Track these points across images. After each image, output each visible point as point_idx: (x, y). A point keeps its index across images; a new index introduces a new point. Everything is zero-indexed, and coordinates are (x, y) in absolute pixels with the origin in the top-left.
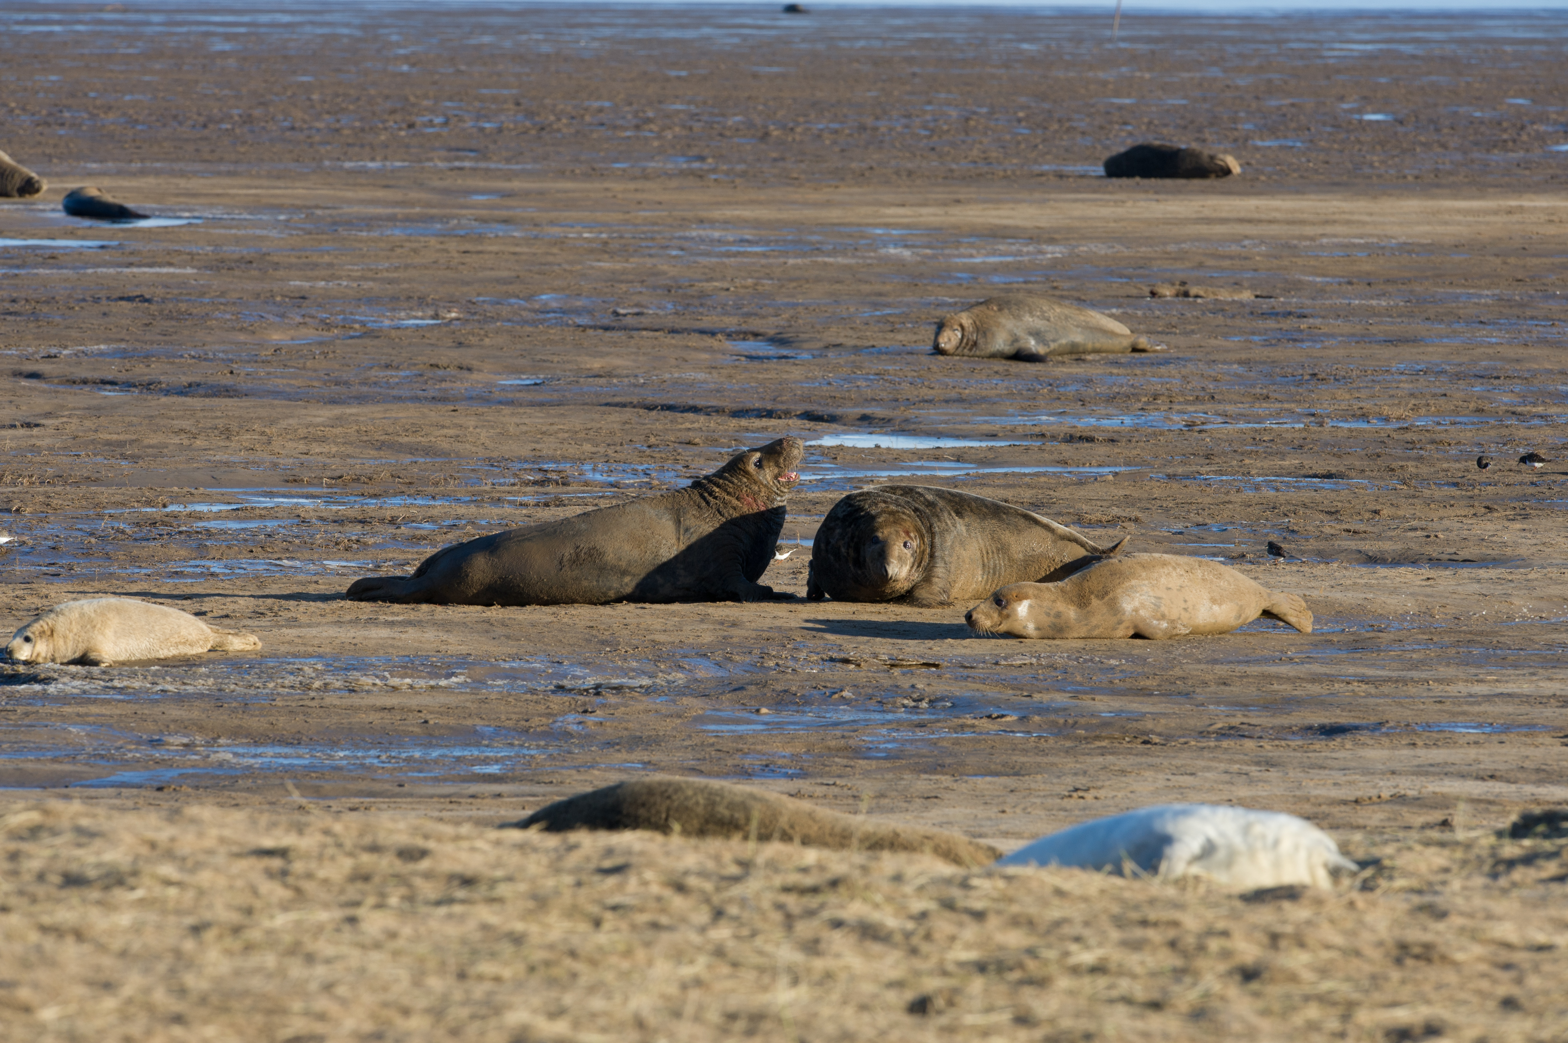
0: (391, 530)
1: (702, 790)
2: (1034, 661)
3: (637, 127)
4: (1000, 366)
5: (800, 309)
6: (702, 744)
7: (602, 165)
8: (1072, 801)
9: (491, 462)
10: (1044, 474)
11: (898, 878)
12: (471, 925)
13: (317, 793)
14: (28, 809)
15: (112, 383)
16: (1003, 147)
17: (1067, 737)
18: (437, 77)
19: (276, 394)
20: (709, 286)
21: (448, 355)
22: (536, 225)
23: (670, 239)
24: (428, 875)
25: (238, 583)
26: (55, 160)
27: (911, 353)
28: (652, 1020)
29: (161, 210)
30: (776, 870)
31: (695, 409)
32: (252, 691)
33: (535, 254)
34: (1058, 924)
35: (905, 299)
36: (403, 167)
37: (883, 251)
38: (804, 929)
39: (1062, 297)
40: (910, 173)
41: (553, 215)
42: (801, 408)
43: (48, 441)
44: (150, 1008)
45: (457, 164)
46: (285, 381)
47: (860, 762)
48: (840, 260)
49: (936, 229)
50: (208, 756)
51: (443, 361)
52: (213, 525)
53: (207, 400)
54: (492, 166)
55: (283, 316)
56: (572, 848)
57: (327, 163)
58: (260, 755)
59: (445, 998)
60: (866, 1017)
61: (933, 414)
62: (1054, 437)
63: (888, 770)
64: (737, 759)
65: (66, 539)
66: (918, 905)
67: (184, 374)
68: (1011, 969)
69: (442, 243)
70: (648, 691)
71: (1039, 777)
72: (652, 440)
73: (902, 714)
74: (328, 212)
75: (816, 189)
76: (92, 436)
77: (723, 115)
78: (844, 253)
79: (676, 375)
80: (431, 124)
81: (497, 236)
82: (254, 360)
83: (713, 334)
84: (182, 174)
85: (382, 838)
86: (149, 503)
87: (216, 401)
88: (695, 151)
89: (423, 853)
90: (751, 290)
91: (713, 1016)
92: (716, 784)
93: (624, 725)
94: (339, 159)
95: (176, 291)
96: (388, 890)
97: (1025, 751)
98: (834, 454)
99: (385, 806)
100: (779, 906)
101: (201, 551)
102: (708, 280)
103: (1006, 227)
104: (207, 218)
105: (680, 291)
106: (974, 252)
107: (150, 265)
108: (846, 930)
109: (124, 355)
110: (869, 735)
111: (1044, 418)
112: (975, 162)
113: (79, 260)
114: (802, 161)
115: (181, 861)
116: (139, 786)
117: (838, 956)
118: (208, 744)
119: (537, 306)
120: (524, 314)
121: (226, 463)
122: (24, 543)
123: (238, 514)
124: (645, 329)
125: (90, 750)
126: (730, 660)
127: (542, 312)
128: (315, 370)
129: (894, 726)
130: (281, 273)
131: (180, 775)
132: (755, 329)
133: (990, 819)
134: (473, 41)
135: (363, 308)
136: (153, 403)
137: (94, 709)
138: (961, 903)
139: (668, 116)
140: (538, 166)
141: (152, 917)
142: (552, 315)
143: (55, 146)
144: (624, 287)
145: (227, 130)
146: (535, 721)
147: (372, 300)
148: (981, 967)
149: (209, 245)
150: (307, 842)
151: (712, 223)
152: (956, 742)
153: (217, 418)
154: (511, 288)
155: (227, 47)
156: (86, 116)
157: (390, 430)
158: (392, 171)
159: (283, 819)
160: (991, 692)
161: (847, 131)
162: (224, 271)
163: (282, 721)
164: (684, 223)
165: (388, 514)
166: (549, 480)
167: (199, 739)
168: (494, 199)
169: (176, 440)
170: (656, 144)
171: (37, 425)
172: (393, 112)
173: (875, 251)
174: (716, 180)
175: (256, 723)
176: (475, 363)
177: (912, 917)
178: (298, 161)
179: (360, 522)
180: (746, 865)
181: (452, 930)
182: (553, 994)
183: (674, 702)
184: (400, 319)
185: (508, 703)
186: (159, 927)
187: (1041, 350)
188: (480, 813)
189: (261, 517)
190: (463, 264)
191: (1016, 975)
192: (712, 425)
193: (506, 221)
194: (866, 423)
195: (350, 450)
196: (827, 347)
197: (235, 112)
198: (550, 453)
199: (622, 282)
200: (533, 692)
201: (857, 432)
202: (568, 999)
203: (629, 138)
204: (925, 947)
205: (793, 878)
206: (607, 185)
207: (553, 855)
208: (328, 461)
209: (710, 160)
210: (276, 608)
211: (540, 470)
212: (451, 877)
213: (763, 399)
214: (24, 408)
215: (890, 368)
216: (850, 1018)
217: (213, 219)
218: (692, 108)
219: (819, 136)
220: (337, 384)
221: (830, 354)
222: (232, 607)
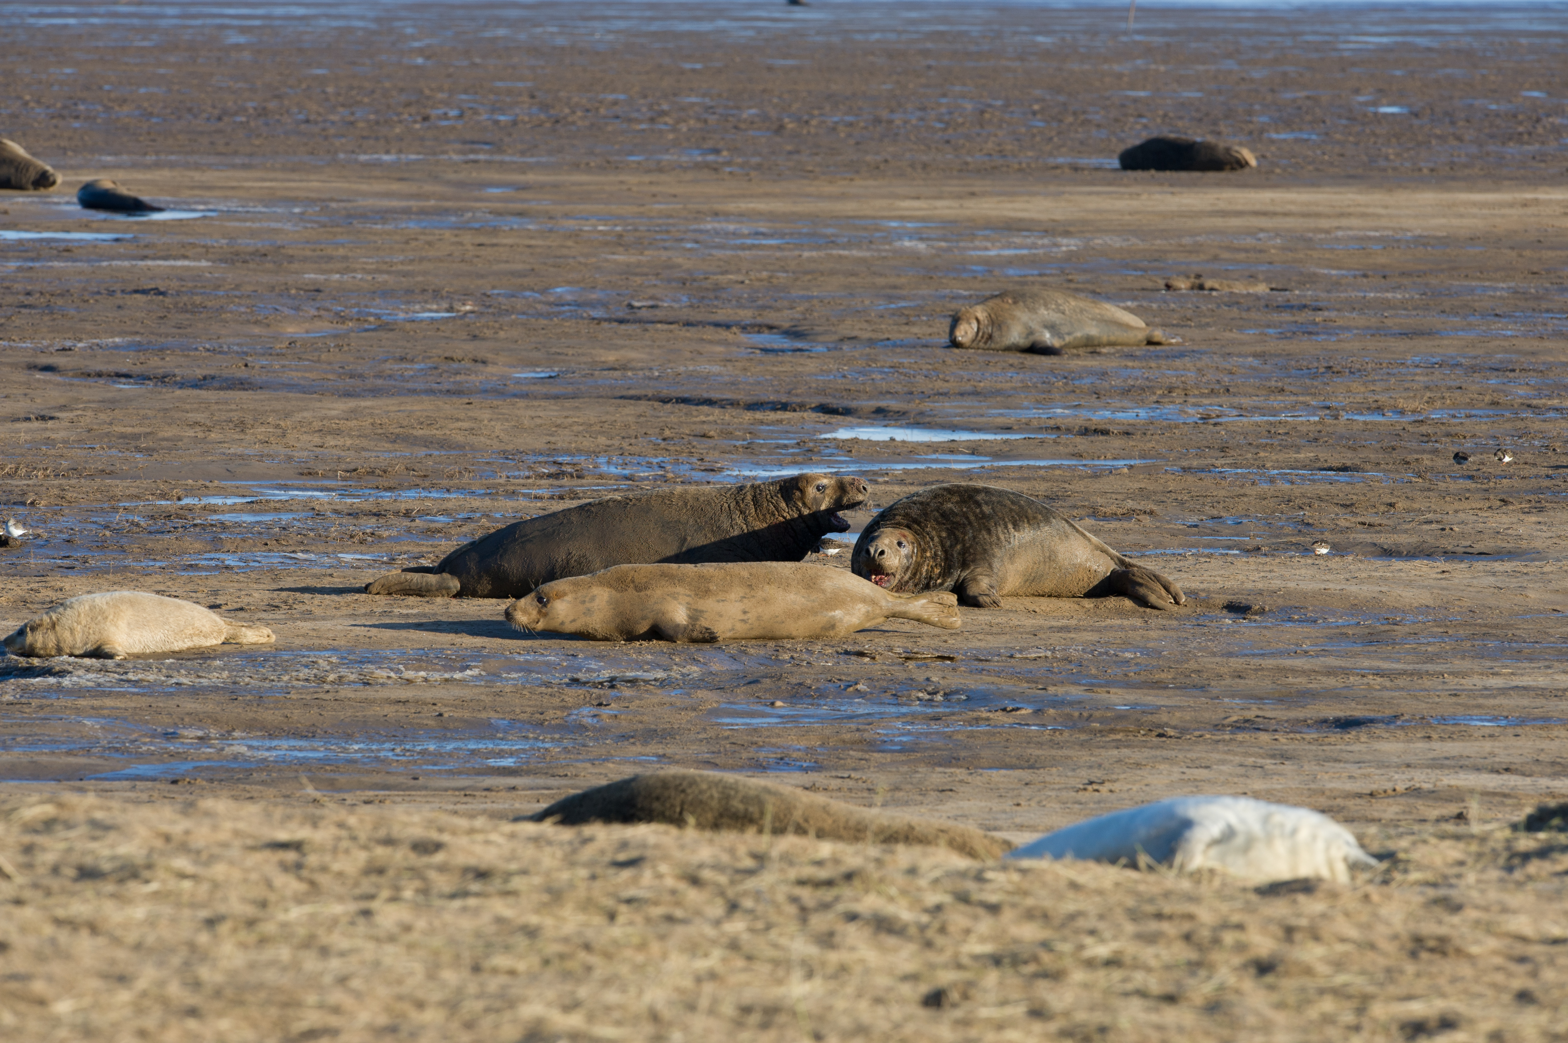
0: (406, 523)
1: (717, 783)
2: (1049, 654)
3: (652, 120)
4: (1015, 359)
5: (815, 302)
6: (717, 737)
7: (616, 158)
8: (1087, 794)
9: (506, 455)
10: (1059, 467)
11: (912, 871)
12: (486, 918)
13: (332, 786)
14: (42, 802)
15: (127, 376)
16: (1018, 140)
17: (1082, 730)
18: (451, 70)
19: (290, 387)
20: (723, 279)
21: (463, 348)
22: (551, 218)
23: (685, 232)
24: (442, 868)
25: (253, 576)
26: (70, 153)
27: (926, 346)
28: (667, 1013)
29: (175, 203)
30: (791, 864)
31: (709, 402)
32: (267, 684)
33: (549, 247)
34: (1072, 917)
35: (921, 292)
37: (898, 244)
38: (819, 922)
39: (1077, 290)
40: (925, 166)
41: (568, 208)
42: (815, 401)
43: (62, 435)
44: (165, 1002)
45: (472, 157)
46: (299, 374)
47: (875, 755)
48: (855, 253)
49: (951, 222)
50: (222, 749)
51: (458, 354)
52: (227, 518)
53: (222, 393)
54: (507, 158)
55: (297, 309)
56: (587, 841)
57: (342, 156)
59: (460, 991)
60: (881, 1011)
61: (948, 407)
62: (1069, 430)
63: (903, 763)
64: (752, 753)
66: (932, 898)
67: (199, 366)
68: (1026, 962)
69: (456, 236)
70: (663, 684)
71: (1054, 770)
72: (667, 433)
73: (916, 707)
74: (342, 204)
75: (831, 182)
76: (106, 429)
77: (738, 108)
78: (859, 246)
79: (691, 368)
81: (512, 229)
82: (269, 353)
83: (728, 326)
84: (197, 167)
85: (396, 831)
86: (163, 496)
87: (230, 394)
88: (710, 144)
89: (438, 846)
90: (765, 283)
91: (728, 1009)
92: (730, 777)
93: (639, 718)
94: (353, 152)
95: (190, 284)
96: (403, 883)
97: (1040, 744)
98: (849, 447)
99: (399, 799)
100: (794, 900)
101: (216, 544)
102: (722, 273)
103: (1021, 220)
104: (222, 211)
105: (695, 284)
106: (989, 245)
107: (165, 258)
108: (860, 923)
109: (139, 348)
110: (884, 728)
111: (1059, 411)
112: (990, 155)
113: (93, 253)
114: (817, 154)
115: (195, 854)
116: (154, 779)
117: (852, 949)
118: (223, 737)
119: (552, 299)
120: (539, 306)
121: (241, 456)
122: (39, 535)
123: (253, 507)
124: (660, 322)
125: (104, 743)
127: (557, 305)
128: (330, 363)
129: (909, 719)
130: (295, 266)
131: (195, 768)
132: (770, 322)
133: (1004, 812)
134: (488, 34)
135: (378, 301)
136: (168, 396)
137: (109, 702)
138: (976, 896)
139: (682, 109)
140: (552, 159)
141: (167, 910)
142: (566, 308)
143: (70, 139)
144: (639, 280)
145: (242, 123)
146: (550, 714)
147: (386, 293)
148: (996, 961)
149: (224, 238)
150: (322, 835)
151: (727, 216)
152: (971, 735)
153: (231, 410)
154: (525, 281)
155: (242, 39)
156: (100, 108)
157: (405, 423)
158: (407, 164)
159: (298, 812)
160: (1006, 685)
161: (862, 124)
162: (238, 265)
163: (297, 714)
164: (699, 215)
165: (403, 507)
166: (563, 473)
167: (213, 732)
168: (509, 192)
169: (191, 433)
170: (671, 136)
171: (51, 418)
172: (408, 105)
173: (890, 243)
174: (731, 173)
175: (270, 716)
176: (490, 356)
177: (926, 911)
178: (312, 153)
179: (375, 515)
180: (761, 858)
181: (467, 923)
182: (568, 987)
183: (689, 694)
185: (523, 696)
186: (174, 921)
187: (1056, 343)
188: (495, 806)
189: (276, 509)
190: (478, 256)
191: (1031, 968)
192: (727, 417)
193: (521, 214)
194: (880, 416)
195: (365, 443)
196: (842, 340)
197: (250, 105)
198: (565, 445)
199: (636, 274)
200: (548, 685)
201: (872, 425)
202: (583, 992)
203: (643, 130)
204: (940, 940)
205: (809, 871)
206: (622, 178)
207: (567, 848)
208: (343, 454)
209: (725, 153)
210: (291, 601)
211: (555, 462)
212: (466, 870)
213: (778, 392)
214: (38, 401)
215: (906, 361)
216: (865, 1011)
217: (228, 211)
218: (707, 100)
219: (834, 129)
220: (352, 376)
221: (845, 347)
222: (246, 600)
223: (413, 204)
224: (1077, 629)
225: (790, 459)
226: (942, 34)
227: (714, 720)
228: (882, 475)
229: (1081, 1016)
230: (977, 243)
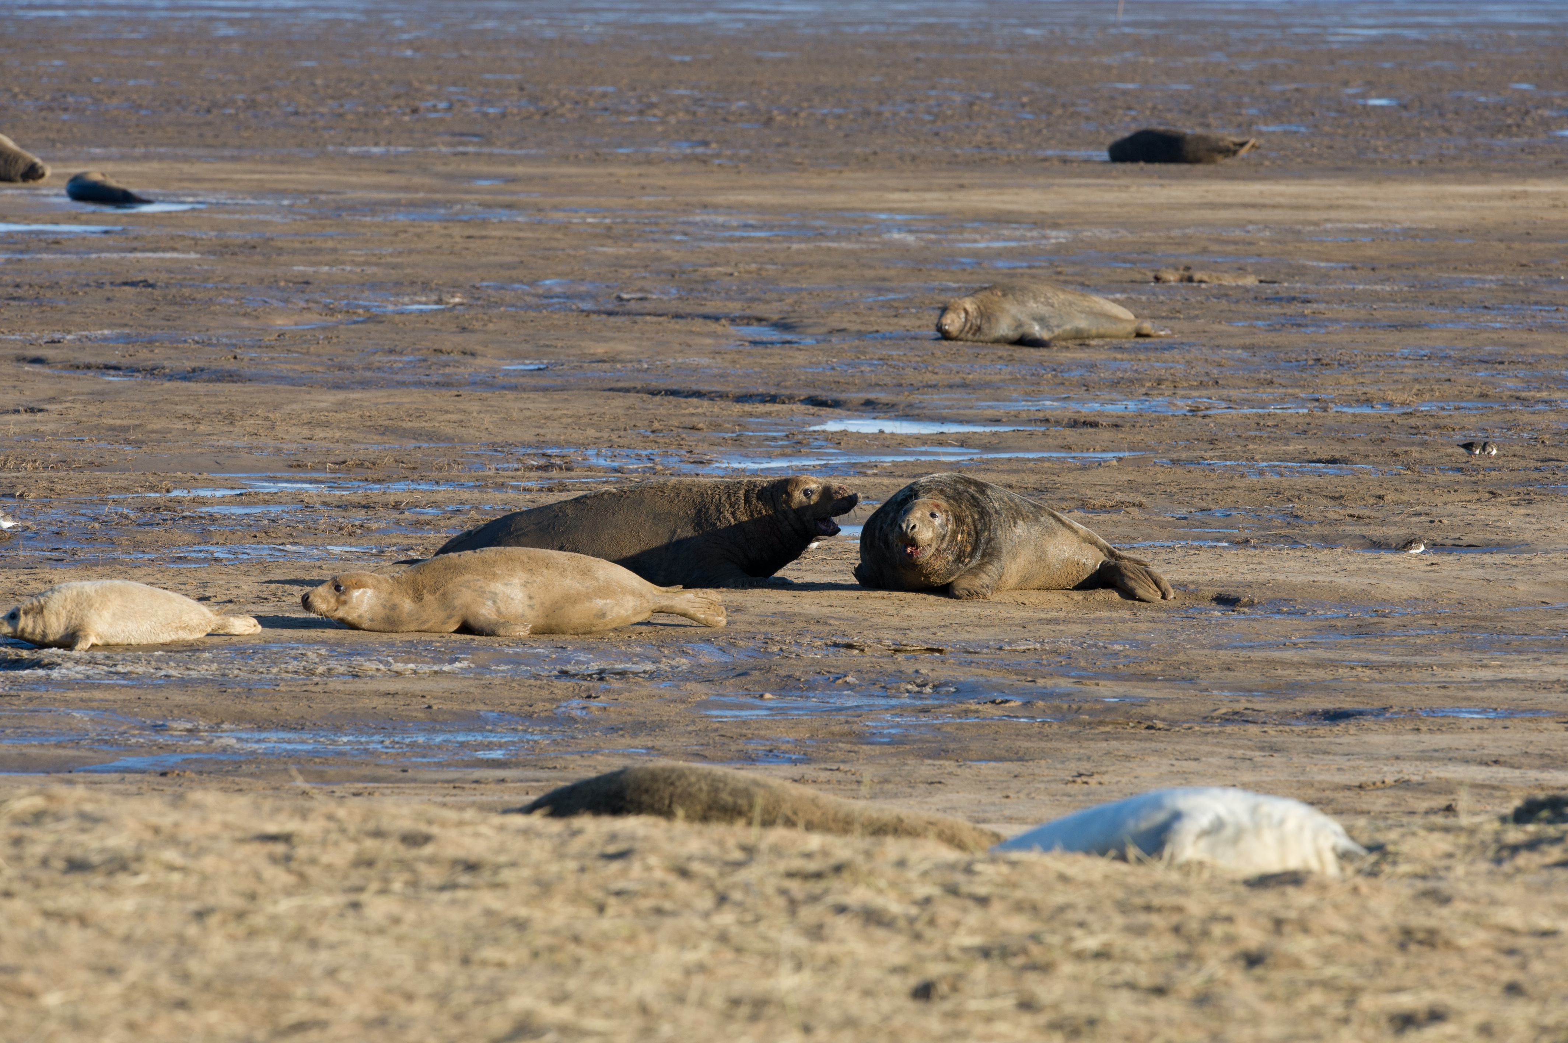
0: (395, 515)
1: (706, 776)
2: (1038, 646)
3: (641, 112)
4: (1004, 351)
5: (804, 294)
6: (706, 729)
7: (605, 150)
8: (1076, 786)
9: (495, 447)
10: (1048, 459)
11: (901, 864)
12: (474, 911)
13: (321, 778)
14: (31, 794)
15: (116, 368)
16: (1007, 132)
17: (1071, 723)
18: (440, 62)
19: (280, 379)
20: (712, 271)
21: (452, 340)
22: (540, 210)
23: (674, 224)
24: (432, 861)
25: (242, 568)
26: (59, 145)
27: (915, 338)
28: (656, 1006)
29: (164, 195)
30: (780, 856)
31: (698, 394)
32: (256, 677)
33: (538, 239)
34: (1062, 909)
35: (910, 284)
36: (407, 153)
37: (887, 236)
38: (808, 914)
39: (1066, 282)
40: (914, 158)
41: (557, 200)
42: (804, 393)
43: (51, 427)
44: (154, 994)
45: (461, 149)
46: (288, 367)
47: (864, 747)
48: (844, 245)
49: (940, 214)
50: (211, 742)
51: (447, 346)
52: (216, 510)
53: (211, 385)
54: (496, 151)
55: (286, 301)
56: (576, 833)
57: (331, 148)
58: (263, 741)
59: (449, 984)
60: (869, 1003)
61: (937, 400)
62: (1058, 423)
63: (892, 755)
64: (741, 745)
65: (70, 524)
66: (922, 891)
67: (188, 359)
68: (1015, 955)
69: (445, 228)
70: (652, 676)
71: (1043, 762)
72: (656, 425)
73: (905, 700)
74: (331, 197)
75: (820, 174)
76: (95, 421)
77: (727, 100)
78: (848, 238)
79: (680, 360)
80: (434, 109)
81: (501, 222)
82: (258, 345)
83: (717, 319)
84: (186, 159)
85: (386, 824)
86: (152, 488)
87: (219, 386)
88: (699, 136)
89: (427, 839)
90: (754, 275)
91: (717, 1001)
92: (719, 770)
93: (628, 710)
94: (342, 144)
95: (179, 277)
96: (392, 875)
97: (1029, 737)
98: (838, 440)
99: (388, 791)
100: (783, 892)
101: (205, 536)
102: (711, 266)
103: (1010, 212)
104: (211, 203)
105: (684, 276)
106: (978, 237)
107: (154, 250)
108: (850, 915)
109: (128, 340)
110: (873, 720)
111: (1048, 403)
112: (979, 147)
113: (82, 244)
114: (806, 146)
115: (184, 846)
116: (143, 772)
117: (841, 941)
118: (212, 729)
119: (541, 291)
120: (528, 299)
121: (230, 449)
122: (28, 528)
123: (242, 499)
124: (649, 314)
125: (93, 735)
126: (734, 645)
127: (546, 297)
128: (319, 356)
129: (898, 711)
130: (284, 258)
131: (184, 760)
132: (759, 314)
133: (993, 804)
134: (477, 26)
135: (367, 293)
136: (157, 388)
137: (98, 694)
138: (965, 889)
139: (671, 101)
140: (542, 151)
141: (157, 902)
142: (555, 300)
143: (59, 131)
144: (628, 272)
145: (230, 115)
146: (539, 706)
147: (375, 286)
148: (985, 953)
149: (213, 230)
150: (311, 828)
151: (716, 208)
152: (960, 728)
153: (220, 403)
154: (514, 273)
155: (231, 32)
156: (89, 100)
157: (394, 416)
159: (287, 804)
160: (995, 677)
161: (851, 116)
162: (227, 257)
163: (286, 706)
164: (688, 207)
165: (392, 499)
166: (552, 466)
167: (202, 724)
168: (498, 184)
169: (180, 425)
170: (660, 129)
171: (40, 410)
172: (397, 97)
173: (879, 236)
174: (719, 165)
175: (259, 708)
176: (479, 348)
177: (916, 903)
178: (301, 146)
179: (364, 507)
180: (750, 851)
181: (456, 916)
182: (557, 979)
183: (678, 687)
184: (403, 304)
185: (512, 688)
186: (163, 913)
187: (1045, 335)
188: (484, 798)
189: (265, 502)
190: (467, 249)
191: (1019, 961)
192: (716, 410)
193: (510, 206)
194: (869, 408)
195: (354, 435)
196: (830, 332)
197: (239, 97)
198: (554, 438)
199: (625, 267)
200: (537, 677)
201: (861, 417)
202: (572, 984)
203: (632, 123)
204: (929, 933)
205: (797, 864)
206: (611, 170)
207: (557, 841)
208: (332, 446)
209: (714, 145)
210: (280, 594)
211: (544, 455)
212: (455, 863)
213: (767, 384)
214: (28, 393)
215: (894, 353)
216: (854, 1003)
217: (217, 204)
218: (696, 93)
219: (823, 122)
220: (341, 369)
221: (834, 339)
222: (235, 592)
223: (401, 195)
224: (1066, 621)
225: (779, 451)
226: (930, 26)
227: (703, 712)
228: (871, 467)
229: (1070, 1008)
230: (966, 235)
